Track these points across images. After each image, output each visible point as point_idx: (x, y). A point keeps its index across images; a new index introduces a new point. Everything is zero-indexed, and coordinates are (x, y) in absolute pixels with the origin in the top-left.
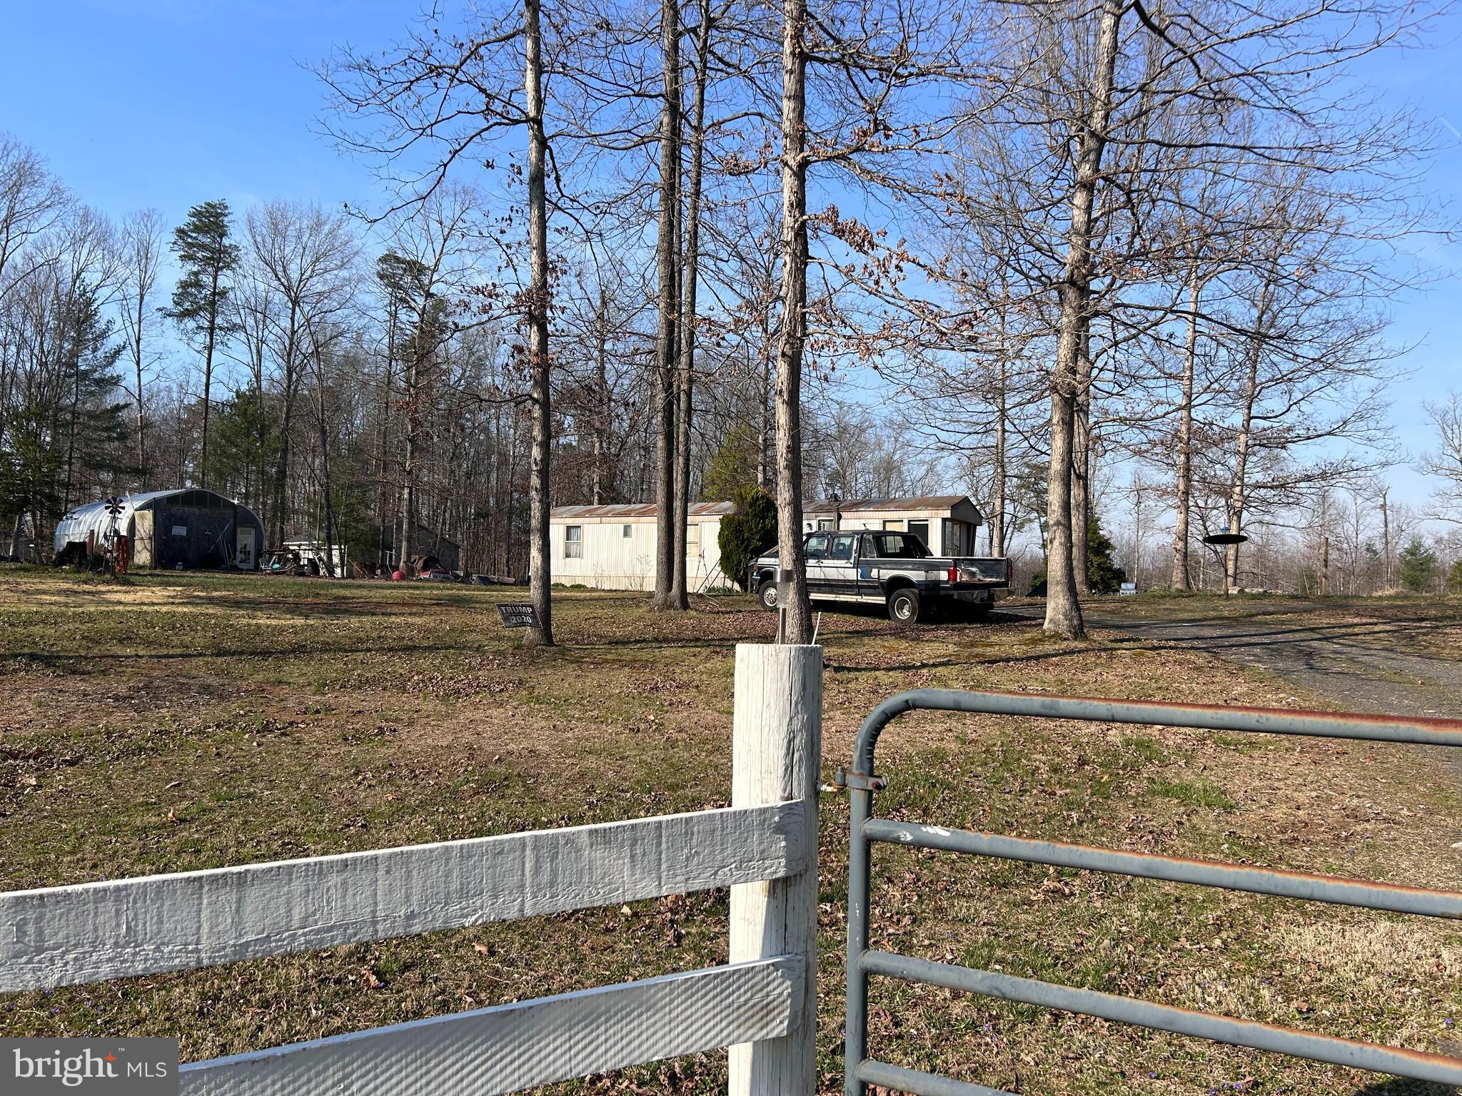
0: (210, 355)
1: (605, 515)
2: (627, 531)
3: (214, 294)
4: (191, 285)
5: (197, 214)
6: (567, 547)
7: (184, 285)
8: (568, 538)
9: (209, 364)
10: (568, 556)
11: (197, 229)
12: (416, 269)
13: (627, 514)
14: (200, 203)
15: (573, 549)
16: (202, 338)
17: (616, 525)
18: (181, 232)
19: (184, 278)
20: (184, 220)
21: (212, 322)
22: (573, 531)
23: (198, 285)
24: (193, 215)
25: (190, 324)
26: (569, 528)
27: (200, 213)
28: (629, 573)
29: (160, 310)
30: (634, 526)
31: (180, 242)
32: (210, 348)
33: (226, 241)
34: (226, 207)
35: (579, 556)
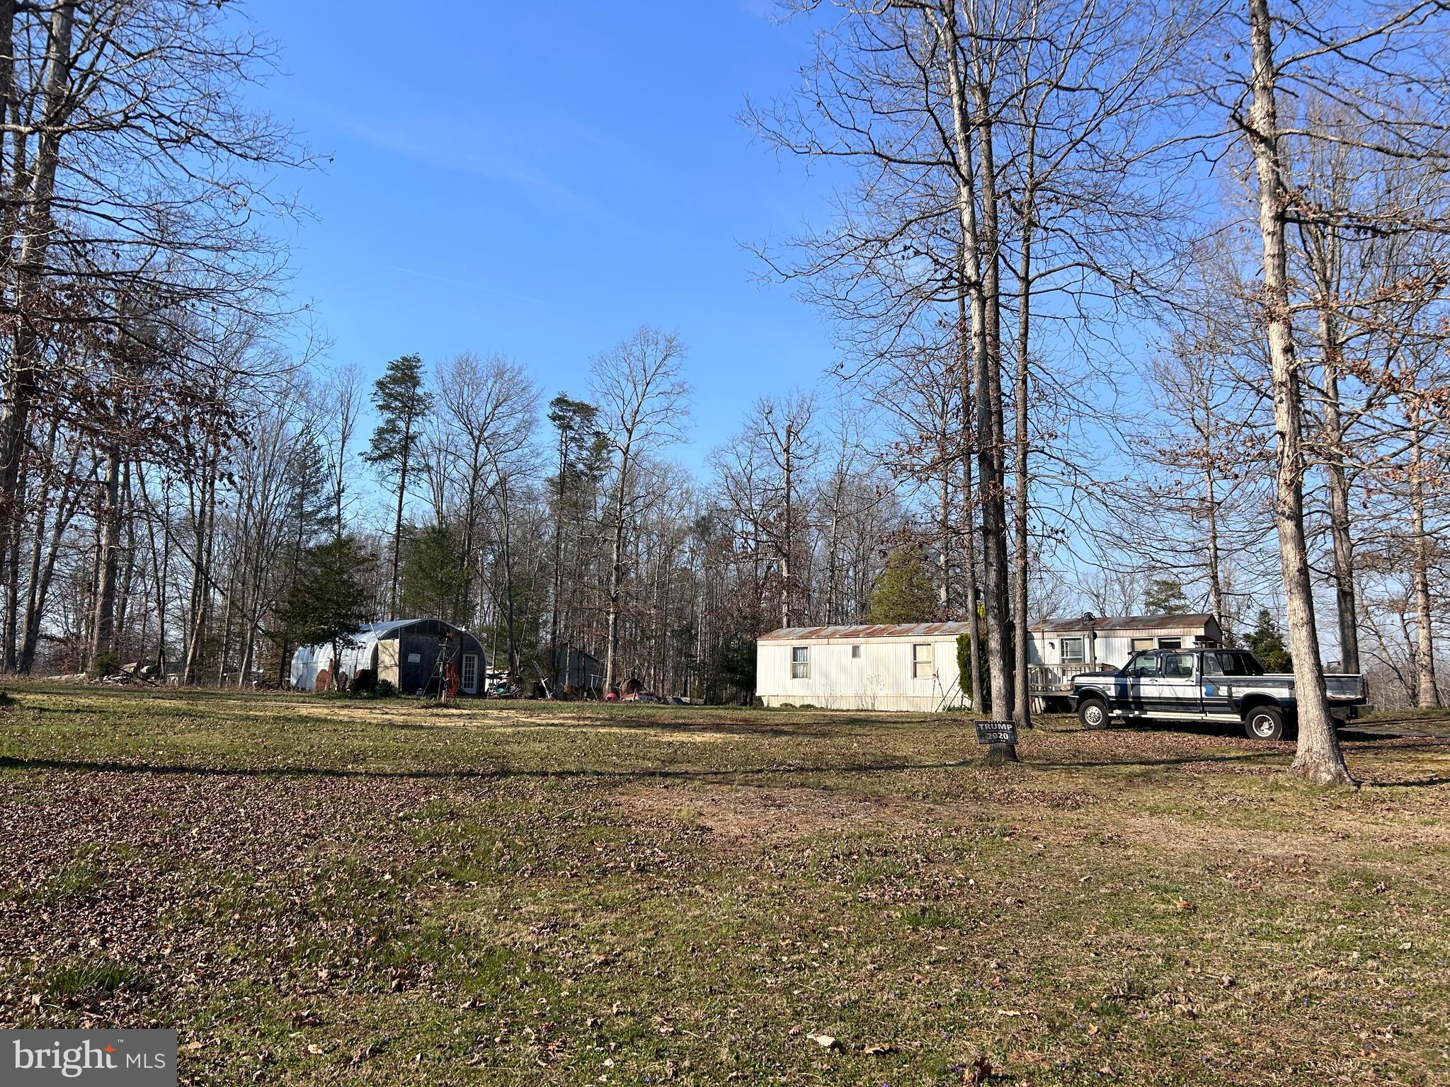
0: (402, 493)
1: (832, 635)
2: (855, 652)
3: (407, 437)
4: (387, 431)
5: (394, 367)
6: (794, 668)
7: (381, 431)
8: (795, 659)
9: (401, 501)
10: (795, 676)
11: (394, 380)
12: (586, 411)
13: (855, 634)
14: (397, 357)
15: (800, 669)
16: (397, 478)
17: (841, 648)
18: (381, 385)
19: (383, 425)
20: (382, 372)
21: (405, 464)
22: (799, 652)
23: (394, 430)
24: (392, 369)
25: (387, 466)
26: (795, 649)
27: (397, 366)
28: (861, 692)
29: (361, 454)
30: (862, 648)
31: (380, 393)
32: (402, 488)
33: (419, 391)
34: (419, 360)
35: (806, 676)
